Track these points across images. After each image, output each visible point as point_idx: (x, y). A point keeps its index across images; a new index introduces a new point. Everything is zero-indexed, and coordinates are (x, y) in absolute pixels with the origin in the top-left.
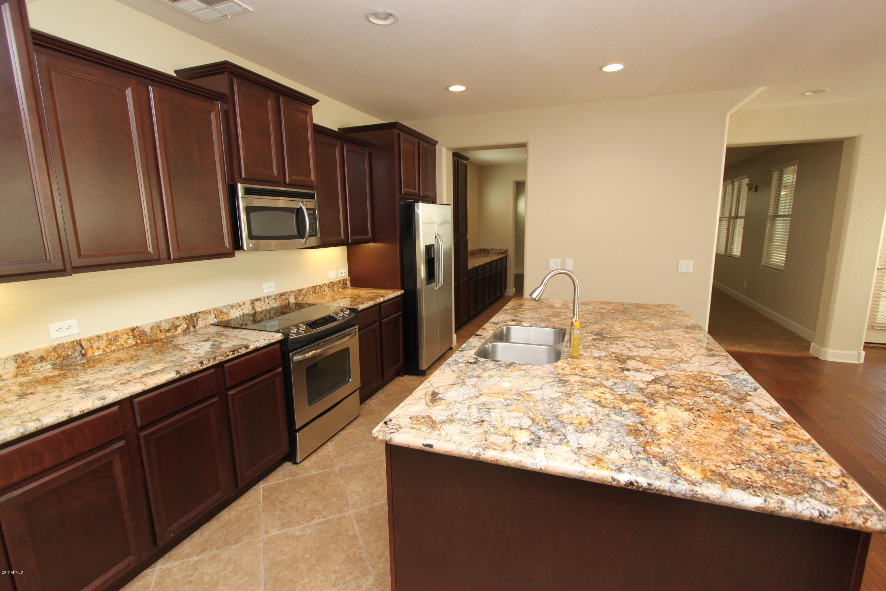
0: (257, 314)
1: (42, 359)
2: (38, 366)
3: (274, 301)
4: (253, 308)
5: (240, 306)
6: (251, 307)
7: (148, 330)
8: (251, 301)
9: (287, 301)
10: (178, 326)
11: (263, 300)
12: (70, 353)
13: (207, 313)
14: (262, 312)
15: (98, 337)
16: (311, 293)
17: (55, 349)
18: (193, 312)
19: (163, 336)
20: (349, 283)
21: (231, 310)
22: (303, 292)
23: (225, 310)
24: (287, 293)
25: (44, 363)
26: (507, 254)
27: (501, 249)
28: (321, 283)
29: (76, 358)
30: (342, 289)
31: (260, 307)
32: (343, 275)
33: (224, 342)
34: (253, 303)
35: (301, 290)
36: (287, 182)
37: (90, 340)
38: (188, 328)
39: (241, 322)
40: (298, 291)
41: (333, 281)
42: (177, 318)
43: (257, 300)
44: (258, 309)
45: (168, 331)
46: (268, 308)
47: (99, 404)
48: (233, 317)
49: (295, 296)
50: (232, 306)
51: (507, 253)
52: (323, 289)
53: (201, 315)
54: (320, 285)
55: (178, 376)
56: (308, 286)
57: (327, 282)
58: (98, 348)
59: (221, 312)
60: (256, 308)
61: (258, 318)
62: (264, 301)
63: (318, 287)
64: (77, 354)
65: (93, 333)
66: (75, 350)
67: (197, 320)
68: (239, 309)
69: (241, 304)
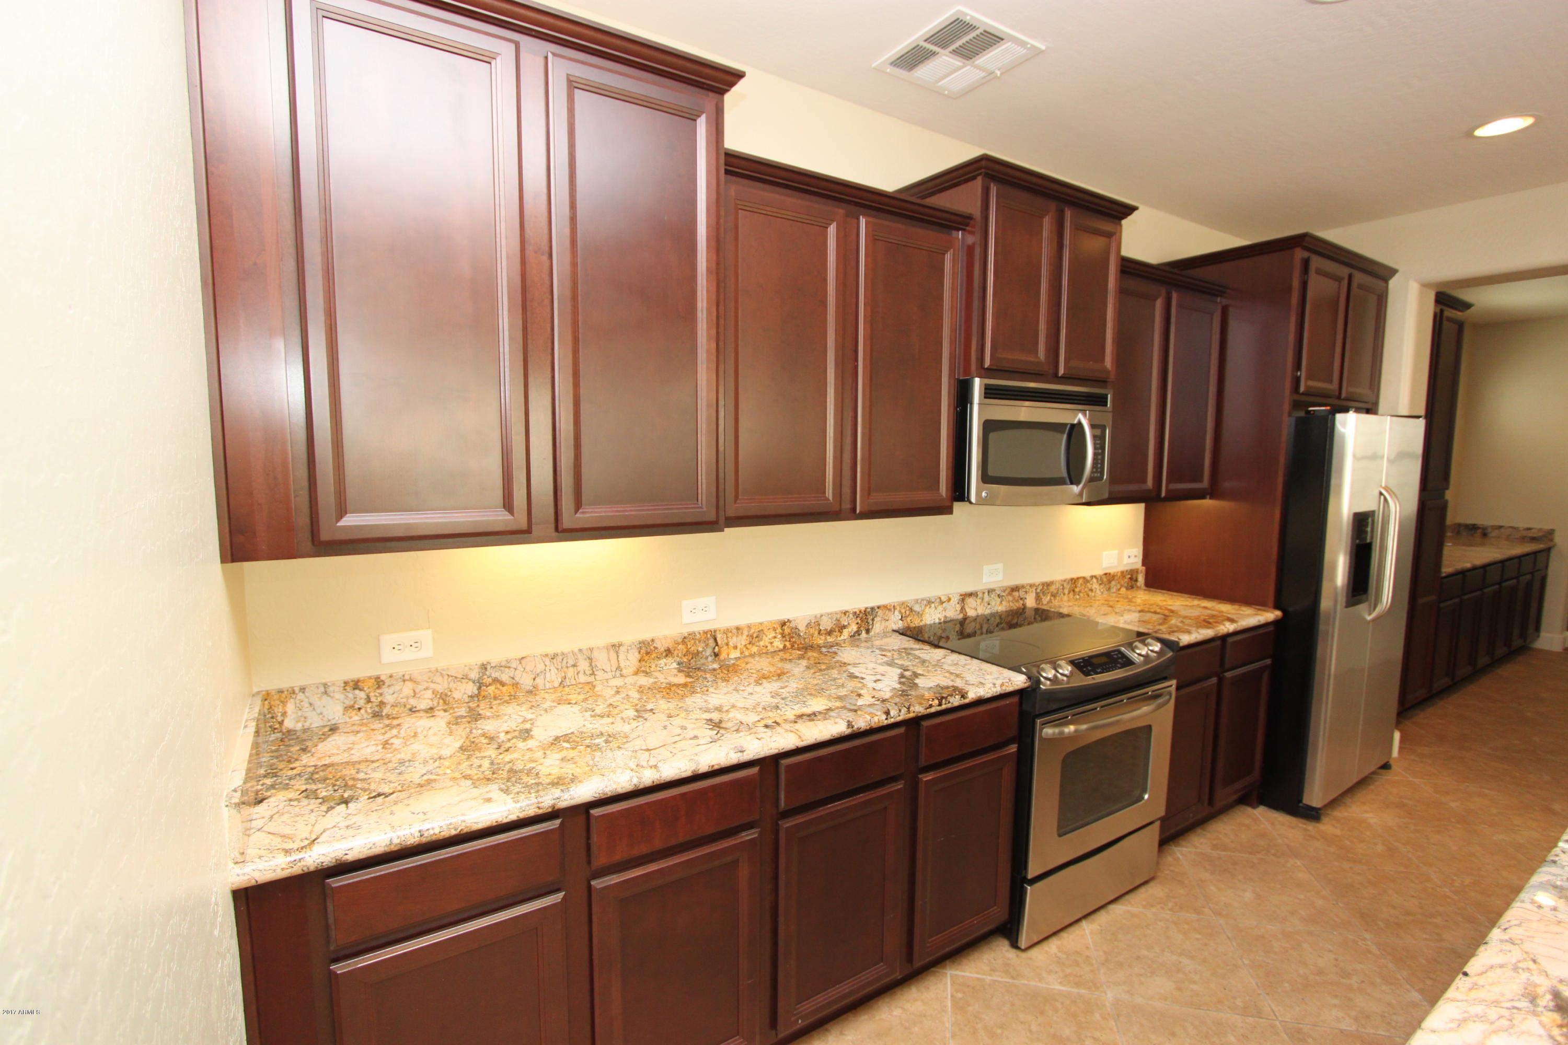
0: (967, 621)
1: (668, 652)
2: (663, 661)
3: (999, 600)
4: (963, 609)
5: (942, 603)
6: (958, 607)
7: (802, 628)
8: (961, 595)
9: (1021, 602)
10: (844, 627)
11: (980, 595)
12: (700, 649)
13: (890, 610)
14: (975, 619)
15: (738, 629)
16: (1066, 591)
17: (684, 640)
18: (870, 604)
19: (820, 640)
20: (1141, 579)
21: (927, 609)
22: (1053, 588)
23: (917, 608)
24: (1023, 587)
25: (670, 660)
26: (1550, 544)
27: (1529, 529)
28: (1087, 574)
29: (707, 658)
30: (1127, 589)
31: (975, 609)
32: (1133, 560)
33: (920, 675)
34: (963, 600)
35: (1048, 585)
36: (1061, 372)
37: (727, 632)
38: (858, 633)
39: (939, 633)
40: (1043, 584)
41: (1112, 571)
42: (845, 613)
43: (970, 595)
44: (971, 613)
45: (830, 633)
46: (988, 612)
47: (734, 758)
48: (928, 623)
49: (1037, 593)
50: (929, 602)
51: (1552, 540)
52: (1090, 586)
53: (880, 613)
54: (1084, 578)
55: (849, 731)
56: (1063, 578)
57: (1099, 572)
58: (735, 647)
59: (911, 610)
60: (967, 610)
61: (969, 629)
62: (983, 599)
63: (1081, 581)
64: (709, 652)
65: (731, 623)
66: (707, 645)
67: (873, 620)
68: (940, 608)
69: (944, 599)
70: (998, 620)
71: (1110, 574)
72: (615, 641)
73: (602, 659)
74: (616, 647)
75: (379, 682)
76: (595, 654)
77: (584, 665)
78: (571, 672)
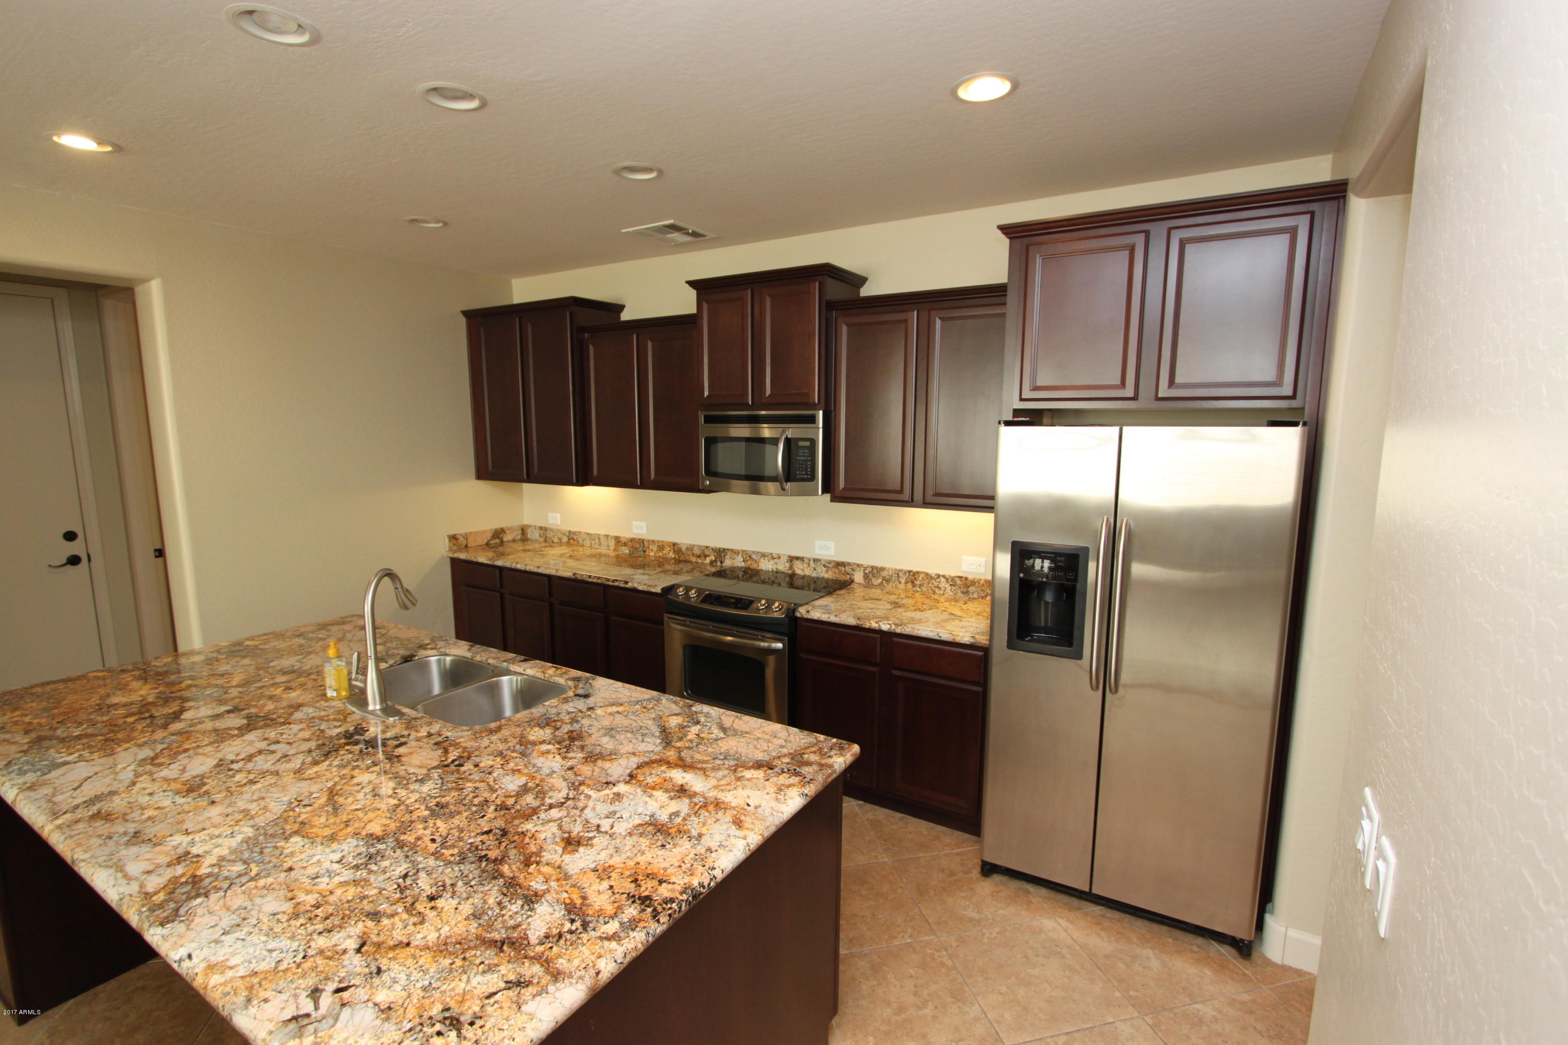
0: (796, 577)
1: (625, 544)
2: (623, 548)
3: (825, 569)
4: (791, 567)
5: (774, 558)
6: (788, 565)
7: (684, 549)
8: (789, 557)
9: (849, 577)
10: (707, 556)
11: (806, 561)
12: (637, 546)
13: (735, 553)
14: (803, 577)
15: (653, 541)
16: (903, 581)
17: (632, 540)
19: (694, 560)
21: (762, 560)
22: (884, 574)
23: (754, 557)
24: (849, 564)
25: (626, 547)
28: (933, 571)
29: (640, 552)
31: (800, 569)
32: (982, 570)
34: (791, 561)
35: (882, 569)
37: (649, 541)
38: (715, 561)
39: (773, 578)
40: (873, 568)
41: (970, 577)
42: (707, 547)
43: (798, 558)
44: (798, 572)
45: (699, 556)
46: (814, 575)
48: (764, 569)
49: (865, 574)
50: (764, 555)
52: (936, 584)
53: (729, 553)
54: (927, 574)
56: (899, 567)
57: (952, 573)
58: (652, 551)
59: (750, 557)
60: (795, 569)
61: (798, 583)
62: (809, 565)
63: (922, 576)
64: (641, 549)
65: (651, 538)
66: (640, 546)
67: (724, 556)
68: (772, 562)
69: (775, 556)
70: (824, 584)
71: (966, 579)
72: (607, 534)
73: (603, 539)
74: (607, 536)
75: (546, 529)
76: (601, 537)
77: (597, 540)
78: (593, 542)
